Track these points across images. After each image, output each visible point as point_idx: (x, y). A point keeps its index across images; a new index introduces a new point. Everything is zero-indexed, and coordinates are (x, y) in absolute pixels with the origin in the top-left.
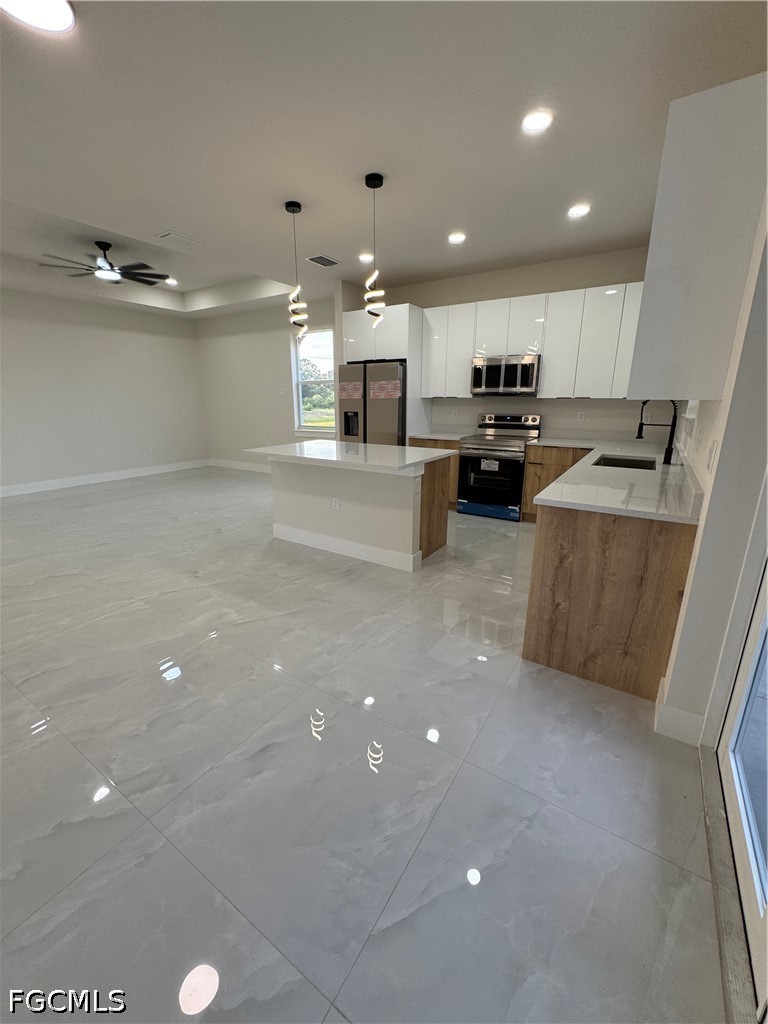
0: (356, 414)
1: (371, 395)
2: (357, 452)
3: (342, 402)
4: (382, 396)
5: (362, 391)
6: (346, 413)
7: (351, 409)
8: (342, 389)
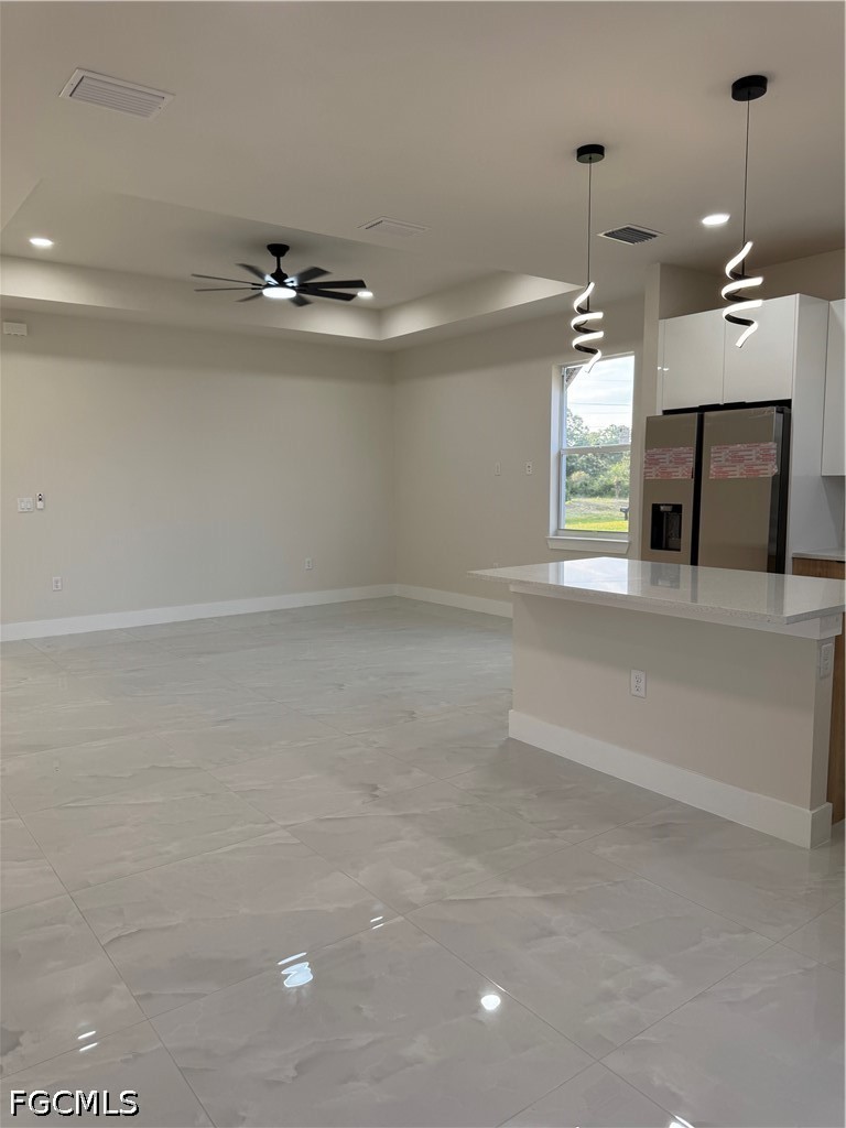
0: (677, 509)
1: (711, 470)
2: (675, 582)
3: (648, 486)
4: (737, 472)
5: (691, 464)
6: (656, 508)
7: (666, 499)
8: (651, 461)
